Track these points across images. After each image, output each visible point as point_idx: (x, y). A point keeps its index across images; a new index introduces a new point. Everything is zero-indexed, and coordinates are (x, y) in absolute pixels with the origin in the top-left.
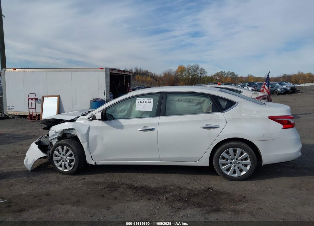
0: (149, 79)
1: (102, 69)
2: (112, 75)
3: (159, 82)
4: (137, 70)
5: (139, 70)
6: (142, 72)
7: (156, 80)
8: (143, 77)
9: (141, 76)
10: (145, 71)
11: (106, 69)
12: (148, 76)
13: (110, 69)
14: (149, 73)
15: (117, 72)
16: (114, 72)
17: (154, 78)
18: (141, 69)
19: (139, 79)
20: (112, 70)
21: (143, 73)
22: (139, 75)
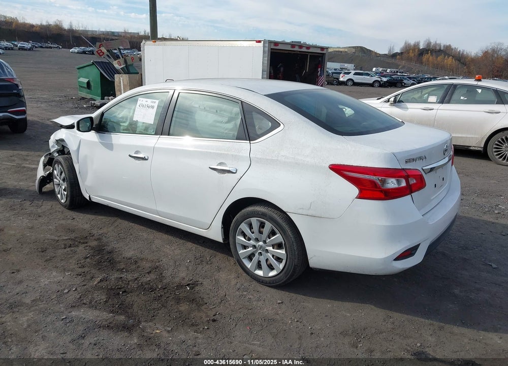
0: (449, 61)
1: (259, 42)
2: (273, 52)
3: (468, 67)
4: (429, 44)
5: (432, 44)
6: (438, 48)
7: (464, 64)
8: (437, 57)
9: (434, 56)
10: (444, 46)
11: (265, 41)
12: (449, 55)
13: (270, 42)
14: (452, 49)
15: (289, 48)
16: (280, 47)
17: (459, 60)
18: (438, 42)
19: (428, 61)
20: (276, 44)
21: (440, 50)
22: (430, 54)
